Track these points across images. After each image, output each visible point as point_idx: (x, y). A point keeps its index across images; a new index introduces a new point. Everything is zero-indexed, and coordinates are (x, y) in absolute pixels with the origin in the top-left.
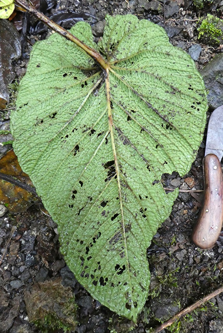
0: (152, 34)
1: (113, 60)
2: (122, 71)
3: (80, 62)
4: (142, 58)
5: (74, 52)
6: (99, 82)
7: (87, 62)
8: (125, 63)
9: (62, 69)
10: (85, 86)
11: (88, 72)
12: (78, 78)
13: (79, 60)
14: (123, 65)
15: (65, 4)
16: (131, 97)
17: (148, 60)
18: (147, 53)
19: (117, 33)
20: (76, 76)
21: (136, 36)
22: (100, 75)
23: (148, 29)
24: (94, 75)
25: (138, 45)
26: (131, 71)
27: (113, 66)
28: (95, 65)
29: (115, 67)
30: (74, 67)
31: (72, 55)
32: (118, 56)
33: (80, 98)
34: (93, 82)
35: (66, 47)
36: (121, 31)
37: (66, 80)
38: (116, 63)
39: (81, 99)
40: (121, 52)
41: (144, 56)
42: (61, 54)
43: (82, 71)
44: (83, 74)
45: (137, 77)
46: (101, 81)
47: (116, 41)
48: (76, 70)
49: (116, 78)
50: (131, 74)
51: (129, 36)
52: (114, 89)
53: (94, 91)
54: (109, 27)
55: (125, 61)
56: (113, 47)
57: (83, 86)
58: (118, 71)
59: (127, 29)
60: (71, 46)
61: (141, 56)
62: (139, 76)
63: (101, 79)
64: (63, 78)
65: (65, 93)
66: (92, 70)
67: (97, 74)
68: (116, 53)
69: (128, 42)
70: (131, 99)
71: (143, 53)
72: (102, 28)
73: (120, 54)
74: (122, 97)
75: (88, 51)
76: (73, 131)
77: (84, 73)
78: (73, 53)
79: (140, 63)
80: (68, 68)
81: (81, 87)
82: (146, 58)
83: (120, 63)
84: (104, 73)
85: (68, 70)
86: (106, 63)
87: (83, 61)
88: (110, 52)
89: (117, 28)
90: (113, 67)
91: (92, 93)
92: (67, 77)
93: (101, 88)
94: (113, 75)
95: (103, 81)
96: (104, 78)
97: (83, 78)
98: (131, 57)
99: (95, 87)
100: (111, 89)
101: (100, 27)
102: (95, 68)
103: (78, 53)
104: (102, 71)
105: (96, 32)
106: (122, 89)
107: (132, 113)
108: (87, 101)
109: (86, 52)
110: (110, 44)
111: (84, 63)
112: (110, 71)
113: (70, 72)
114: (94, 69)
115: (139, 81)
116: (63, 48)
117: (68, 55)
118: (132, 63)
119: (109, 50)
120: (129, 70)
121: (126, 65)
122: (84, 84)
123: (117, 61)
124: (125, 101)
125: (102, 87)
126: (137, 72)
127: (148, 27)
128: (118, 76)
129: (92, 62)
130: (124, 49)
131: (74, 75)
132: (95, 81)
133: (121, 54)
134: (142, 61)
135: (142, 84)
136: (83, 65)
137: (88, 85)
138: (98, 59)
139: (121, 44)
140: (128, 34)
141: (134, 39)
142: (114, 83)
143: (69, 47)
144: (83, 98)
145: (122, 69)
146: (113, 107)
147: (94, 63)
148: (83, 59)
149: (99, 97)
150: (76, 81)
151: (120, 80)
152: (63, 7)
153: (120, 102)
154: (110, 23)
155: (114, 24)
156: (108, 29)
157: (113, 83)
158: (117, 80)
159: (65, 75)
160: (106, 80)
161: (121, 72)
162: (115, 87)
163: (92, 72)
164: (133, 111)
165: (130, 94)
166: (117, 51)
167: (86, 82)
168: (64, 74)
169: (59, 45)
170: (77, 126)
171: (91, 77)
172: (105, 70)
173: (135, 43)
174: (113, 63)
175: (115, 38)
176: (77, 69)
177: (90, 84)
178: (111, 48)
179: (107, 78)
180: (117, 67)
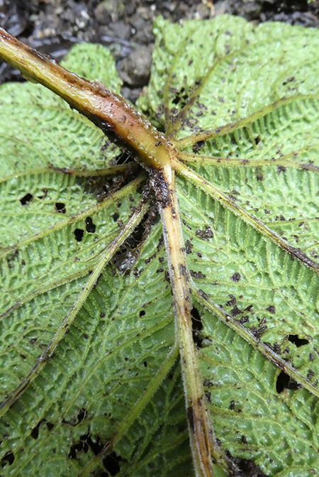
0: (302, 54)
1: (186, 135)
2: (227, 171)
3: (77, 155)
4: (286, 123)
5: (59, 127)
6: (136, 219)
7: (97, 150)
8: (234, 141)
9: (14, 182)
10: (86, 233)
11: (99, 185)
12: (67, 207)
13: (74, 148)
14: (226, 148)
15: (55, 25)
16: (277, 273)
17: (306, 127)
18: (302, 107)
19: (191, 62)
20: (61, 201)
21: (252, 64)
22: (139, 190)
23: (288, 43)
24: (119, 194)
25: (266, 86)
26: (259, 169)
27: (190, 157)
28: (120, 159)
29: (198, 158)
30: (54, 171)
31: (54, 134)
32: (202, 123)
33: (62, 287)
34: (116, 217)
35: (36, 114)
36: (205, 55)
37: (29, 217)
38: (200, 143)
39: (68, 290)
40: (210, 108)
41: (295, 116)
42: (20, 137)
43: (79, 180)
44: (81, 194)
45: (284, 190)
46: (146, 216)
47: (191, 82)
48: (60, 179)
49: (208, 201)
50: (260, 178)
51: (230, 64)
52: (200, 245)
53: (120, 255)
54: (166, 49)
55: (232, 136)
56: (184, 98)
57: (79, 235)
58: (210, 171)
59: (221, 48)
60: (51, 111)
61: (285, 115)
62: (293, 184)
63: (145, 208)
64: (20, 209)
65: (16, 264)
66: (111, 176)
67: (129, 189)
68: (195, 110)
69: (230, 81)
70: (277, 282)
71: (290, 106)
72: (146, 61)
73: (209, 116)
74: (236, 277)
75: (73, 92)
76: (35, 433)
77: (86, 190)
78: (56, 129)
79: (283, 139)
80: (32, 176)
81: (73, 241)
82: (302, 123)
83: (215, 145)
84: (153, 183)
85: (36, 181)
86: (159, 144)
87: (83, 150)
88: (174, 111)
89: (191, 49)
90: (190, 159)
91: (109, 266)
92: (32, 206)
93: (146, 243)
94: (193, 190)
95: (152, 218)
96: (154, 203)
97: (83, 205)
98: (254, 120)
99: (121, 240)
100: (188, 248)
101: (139, 61)
102: (122, 166)
103: (72, 128)
104: (148, 177)
105: (130, 74)
106: (234, 240)
107: (292, 346)
108: (88, 300)
109: (65, 97)
110: (172, 90)
111: (88, 156)
112: (177, 175)
113: (41, 187)
114: (118, 173)
115: (293, 203)
116: (26, 118)
117: (42, 137)
118: (257, 140)
119: (171, 106)
120: (252, 164)
121: (234, 148)
122: (83, 227)
123: (202, 136)
124: (253, 292)
125: (150, 239)
126: (282, 169)
127: (286, 38)
128: (216, 190)
129: (113, 149)
130: (221, 100)
131: (53, 197)
132: (124, 214)
133: (213, 113)
134: (288, 134)
135: (305, 215)
136: (83, 163)
137: (99, 232)
138: (123, 127)
139: (209, 84)
140: (227, 58)
141: (246, 71)
142: (200, 222)
143: (44, 113)
144: (76, 288)
145: (225, 163)
146: (206, 331)
147: (117, 152)
148: (85, 143)
149: (140, 282)
150: (60, 216)
151: (222, 209)
152: (47, 32)
153: (232, 301)
154: (168, 38)
155: (179, 40)
156: (164, 55)
157: (195, 221)
158: (212, 208)
159: (27, 199)
160: (166, 213)
161: (224, 176)
162: (205, 235)
163: (111, 183)
164: (294, 339)
165: (273, 262)
166: (199, 105)
167: (89, 219)
168: (23, 195)
169: (17, 110)
170: (50, 412)
171: (108, 202)
172: (158, 171)
173: (253, 82)
174: (189, 143)
175: (185, 75)
176: (61, 176)
177: (106, 228)
178: (176, 102)
179: (166, 202)
180: (206, 158)
